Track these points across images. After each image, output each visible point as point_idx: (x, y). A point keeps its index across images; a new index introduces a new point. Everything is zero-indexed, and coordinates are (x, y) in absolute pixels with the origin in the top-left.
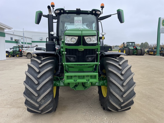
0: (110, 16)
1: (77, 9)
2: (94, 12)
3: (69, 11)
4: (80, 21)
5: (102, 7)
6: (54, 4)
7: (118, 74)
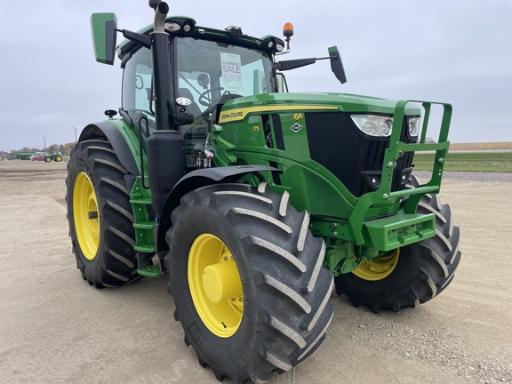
0: (311, 61)
2: (271, 44)
4: (235, 67)
5: (288, 34)
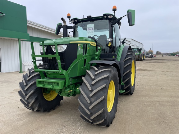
0: (120, 19)
1: (88, 17)
2: (105, 17)
3: (82, 19)
4: (92, 28)
5: (114, 10)
6: (70, 14)
7: (87, 84)
